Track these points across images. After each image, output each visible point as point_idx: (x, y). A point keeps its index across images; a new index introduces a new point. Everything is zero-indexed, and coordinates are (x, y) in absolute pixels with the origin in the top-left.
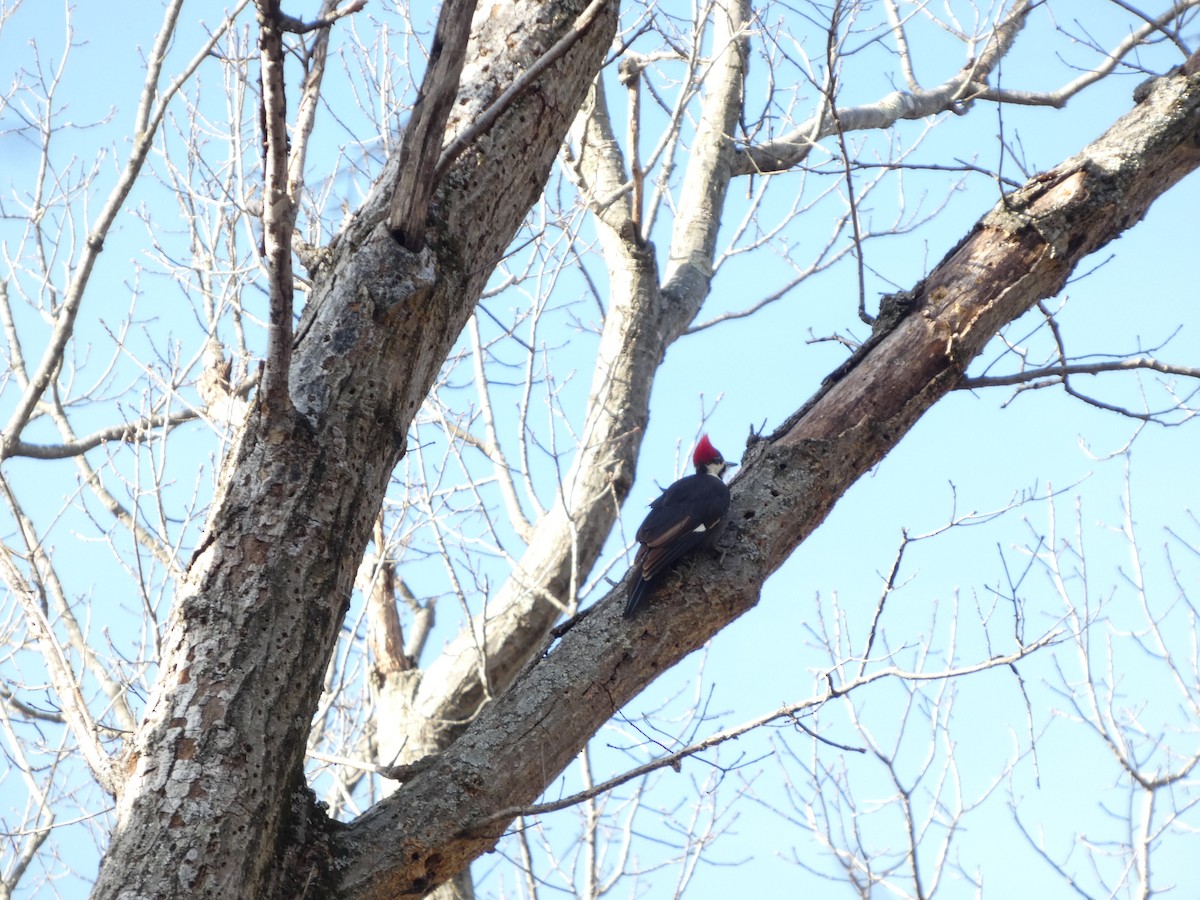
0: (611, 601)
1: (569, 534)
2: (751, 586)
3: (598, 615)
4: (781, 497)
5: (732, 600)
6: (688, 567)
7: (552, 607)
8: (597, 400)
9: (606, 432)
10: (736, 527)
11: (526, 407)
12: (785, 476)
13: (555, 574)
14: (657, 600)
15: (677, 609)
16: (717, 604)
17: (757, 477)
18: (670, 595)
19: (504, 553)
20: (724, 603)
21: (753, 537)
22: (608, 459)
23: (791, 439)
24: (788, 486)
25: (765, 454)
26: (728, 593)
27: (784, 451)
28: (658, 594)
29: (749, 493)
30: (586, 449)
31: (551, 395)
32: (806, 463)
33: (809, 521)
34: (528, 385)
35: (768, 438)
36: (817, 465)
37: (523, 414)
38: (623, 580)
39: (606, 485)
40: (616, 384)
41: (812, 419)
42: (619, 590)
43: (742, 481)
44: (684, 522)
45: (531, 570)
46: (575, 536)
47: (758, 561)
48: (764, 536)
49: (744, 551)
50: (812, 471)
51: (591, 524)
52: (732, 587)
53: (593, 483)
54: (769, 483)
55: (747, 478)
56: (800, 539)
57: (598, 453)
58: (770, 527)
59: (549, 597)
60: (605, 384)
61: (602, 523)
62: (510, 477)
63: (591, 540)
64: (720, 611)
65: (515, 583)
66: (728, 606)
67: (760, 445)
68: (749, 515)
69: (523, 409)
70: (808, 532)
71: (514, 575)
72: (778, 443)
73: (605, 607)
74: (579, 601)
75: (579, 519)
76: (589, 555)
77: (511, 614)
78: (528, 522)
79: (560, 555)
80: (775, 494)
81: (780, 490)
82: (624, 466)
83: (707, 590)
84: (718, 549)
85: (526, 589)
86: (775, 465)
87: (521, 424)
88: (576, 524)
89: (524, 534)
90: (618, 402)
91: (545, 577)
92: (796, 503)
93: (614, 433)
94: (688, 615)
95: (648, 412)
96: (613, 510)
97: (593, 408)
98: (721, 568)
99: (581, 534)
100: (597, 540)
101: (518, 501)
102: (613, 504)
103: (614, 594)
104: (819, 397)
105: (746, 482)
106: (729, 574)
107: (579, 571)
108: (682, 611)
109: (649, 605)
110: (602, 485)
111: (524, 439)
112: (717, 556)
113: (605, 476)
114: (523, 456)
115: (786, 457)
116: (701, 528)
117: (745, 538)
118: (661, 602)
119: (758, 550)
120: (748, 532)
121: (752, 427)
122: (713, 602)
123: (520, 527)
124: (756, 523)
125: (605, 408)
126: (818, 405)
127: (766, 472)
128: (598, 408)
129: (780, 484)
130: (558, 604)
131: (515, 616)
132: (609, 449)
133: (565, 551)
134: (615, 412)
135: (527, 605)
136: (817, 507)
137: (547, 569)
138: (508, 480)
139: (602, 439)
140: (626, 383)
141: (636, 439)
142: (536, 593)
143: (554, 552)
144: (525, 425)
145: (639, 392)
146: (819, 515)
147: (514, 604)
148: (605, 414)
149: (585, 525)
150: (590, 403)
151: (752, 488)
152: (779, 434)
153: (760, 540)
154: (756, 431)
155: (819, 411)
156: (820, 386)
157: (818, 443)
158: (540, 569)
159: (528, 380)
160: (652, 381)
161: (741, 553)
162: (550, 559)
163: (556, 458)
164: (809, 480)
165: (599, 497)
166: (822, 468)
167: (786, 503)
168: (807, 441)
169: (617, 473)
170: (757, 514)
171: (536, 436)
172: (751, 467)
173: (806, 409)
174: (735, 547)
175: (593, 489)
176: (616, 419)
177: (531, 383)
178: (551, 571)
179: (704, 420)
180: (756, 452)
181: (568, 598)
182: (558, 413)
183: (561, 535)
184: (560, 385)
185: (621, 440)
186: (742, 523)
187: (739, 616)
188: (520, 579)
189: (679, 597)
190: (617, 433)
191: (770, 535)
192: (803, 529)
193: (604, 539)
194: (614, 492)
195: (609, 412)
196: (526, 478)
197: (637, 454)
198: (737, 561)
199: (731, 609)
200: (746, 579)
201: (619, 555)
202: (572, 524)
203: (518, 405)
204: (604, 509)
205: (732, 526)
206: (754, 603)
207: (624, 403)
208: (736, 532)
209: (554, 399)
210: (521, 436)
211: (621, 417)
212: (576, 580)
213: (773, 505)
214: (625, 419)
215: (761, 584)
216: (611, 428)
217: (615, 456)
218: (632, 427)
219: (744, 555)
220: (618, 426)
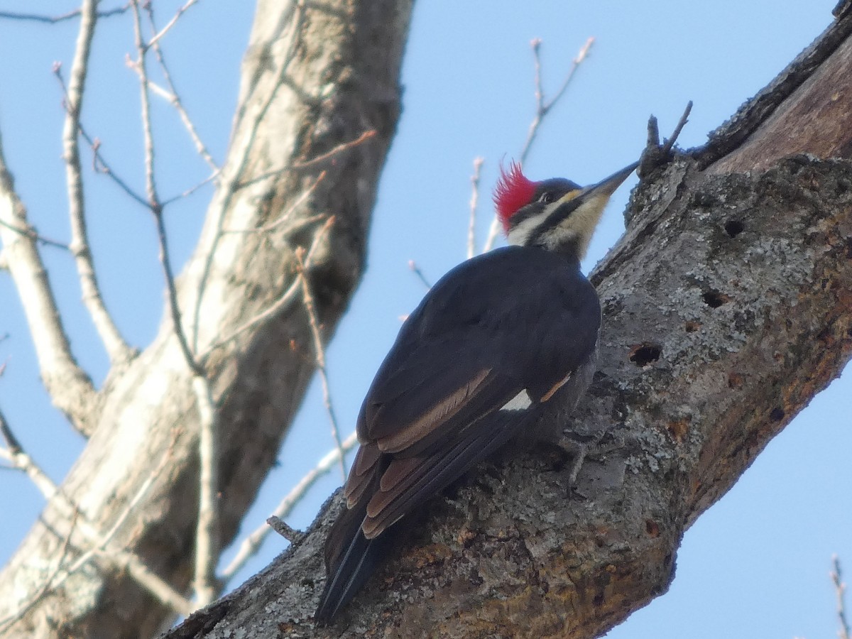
0: (286, 579)
1: (194, 411)
2: (651, 540)
3: (253, 615)
4: (728, 308)
5: (601, 578)
6: (488, 491)
7: (149, 600)
8: (265, 59)
9: (289, 142)
10: (612, 385)
11: (82, 77)
12: (739, 252)
13: (156, 515)
14: (407, 577)
15: (457, 601)
16: (562, 588)
17: (665, 255)
18: (439, 563)
19: (23, 460)
20: (580, 586)
21: (656, 411)
22: (294, 214)
23: (755, 157)
24: (747, 281)
25: (688, 196)
26: (591, 558)
27: (736, 186)
28: (408, 560)
29: (646, 296)
30: (236, 186)
31: (145, 48)
32: (795, 219)
33: (800, 372)
34: (85, 20)
35: (695, 155)
36: (823, 226)
37: (72, 96)
38: (317, 525)
39: (290, 279)
40: (317, 18)
41: (809, 105)
42: (307, 551)
43: (628, 267)
44: (474, 386)
45: (92, 501)
46: (207, 415)
47: (670, 477)
48: (686, 409)
49: (633, 448)
50: (809, 241)
51: (252, 383)
52: (600, 544)
53: (254, 275)
54: (698, 270)
55: (640, 258)
56: (779, 418)
57: (269, 198)
58: (700, 388)
59: (140, 572)
60: (287, 18)
61: (278, 381)
62: (37, 258)
63: (250, 425)
64: (569, 605)
66: (591, 592)
67: (675, 172)
68: (646, 354)
69: (73, 82)
70: (801, 400)
71: (50, 516)
72: (722, 168)
73: (271, 594)
74: (215, 582)
75: (219, 369)
76: (245, 464)
77: (41, 617)
78: (86, 378)
79: (169, 462)
80: (713, 299)
81: (727, 290)
82: (336, 232)
83: (536, 551)
84: (565, 443)
85: (77, 553)
86: (713, 223)
87: (69, 123)
88: (212, 383)
89: (77, 409)
90: (322, 64)
91: (130, 521)
92: (769, 325)
93: (308, 146)
94: (487, 615)
95: (399, 90)
96: (307, 348)
97: (256, 78)
98: (572, 494)
99: (224, 411)
100: (266, 423)
101: (58, 322)
102: (306, 335)
103: (294, 562)
105: (638, 269)
106: (594, 509)
107: (220, 506)
108: (471, 606)
109: (386, 589)
110: (280, 281)
111: (75, 161)
112: (562, 461)
113: (285, 259)
114: (73, 206)
115: (742, 205)
116: (521, 402)
117: (636, 416)
118: (417, 583)
119: (670, 446)
120: (644, 400)
121: (653, 126)
122: (552, 584)
123: (66, 395)
124: (664, 374)
125: (285, 80)
126: (826, 68)
127: (691, 243)
128: (269, 81)
129: (726, 275)
130: (163, 591)
131: (52, 624)
132: (296, 189)
133: (182, 453)
134: (313, 90)
135: (84, 595)
137: (135, 500)
139: (279, 163)
140: (341, 14)
141: (367, 162)
142: (105, 565)
143: (153, 457)
144: (77, 126)
145: (376, 38)
146: (829, 356)
147: (48, 593)
148: (287, 97)
149: (237, 387)
150: (248, 68)
151: (653, 284)
152: (722, 145)
153: (674, 420)
154: (665, 134)
155: (829, 85)
156: (831, 19)
157: (824, 167)
158: (116, 500)
159: (85, 7)
161: (626, 454)
162: (144, 474)
163: (158, 210)
164: (803, 263)
165: (270, 311)
166: (835, 231)
167: (744, 322)
168: (796, 163)
169: (319, 247)
170: (668, 353)
171: (106, 154)
172: (650, 229)
173: (795, 77)
174: (608, 438)
175: (256, 292)
176: (315, 108)
177: (95, 15)
178: (146, 507)
179: (543, 112)
180: (666, 190)
181: (190, 576)
182: (163, 94)
185: (326, 165)
186: (626, 375)
187: (620, 619)
188: (63, 528)
189: (463, 570)
190: (320, 146)
191: (701, 406)
192: (787, 391)
193: (283, 422)
194: (307, 298)
195: (299, 91)
196: (82, 264)
197: (371, 199)
198: (615, 475)
199: (599, 600)
200: (637, 522)
201: (322, 464)
202: (199, 385)
203: (58, 72)
204: (284, 344)
205: (602, 386)
206: (660, 587)
207: (336, 66)
208: (610, 401)
209: (153, 56)
210: (67, 153)
211: (329, 103)
212: (212, 530)
213: (710, 329)
215: (678, 538)
216: (302, 133)
217: (314, 207)
218: (357, 130)
219: (632, 461)
220: (321, 127)
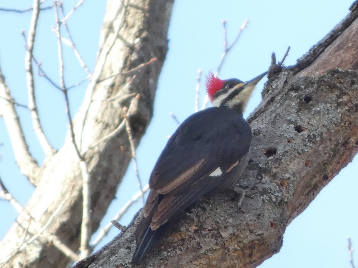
0: (119, 246)
1: (80, 176)
2: (272, 230)
3: (105, 262)
4: (305, 133)
5: (252, 246)
6: (204, 209)
7: (62, 255)
8: (111, 28)
10: (256, 165)
11: (34, 35)
12: (310, 110)
13: (65, 219)
14: (170, 246)
15: (191, 256)
16: (235, 250)
17: (279, 111)
18: (183, 240)
19: (8, 196)
20: (243, 249)
21: (275, 176)
22: (123, 93)
23: (317, 70)
24: (314, 121)
25: (288, 86)
26: (247, 238)
27: (309, 82)
28: (170, 239)
29: (271, 128)
30: (98, 82)
31: (60, 23)
32: (333, 95)
33: (336, 160)
34: (35, 11)
35: (291, 69)
36: (345, 98)
37: (30, 44)
38: (132, 224)
39: (121, 120)
40: (132, 11)
41: (339, 48)
42: (128, 235)
43: (263, 116)
44: (198, 166)
45: (38, 214)
46: (86, 178)
47: (281, 203)
48: (287, 175)
49: (265, 192)
50: (339, 105)
51: (105, 164)
52: (251, 232)
53: (106, 119)
54: (292, 117)
55: (268, 112)
56: (326, 179)
57: (112, 86)
58: (293, 167)
59: (58, 243)
60: (120, 11)
61: (116, 163)
62: (15, 111)
63: (104, 181)
64: (238, 257)
65: (21, 230)
66: (247, 252)
67: (283, 76)
68: (271, 152)
69: (30, 38)
70: (336, 172)
71: (20, 220)
72: (303, 74)
73: (113, 253)
74: (89, 248)
75: (91, 158)
76: (102, 198)
78: (35, 162)
79: (69, 198)
80: (299, 129)
81: (304, 125)
82: (140, 101)
83: (224, 235)
84: (236, 189)
85: (31, 235)
86: (299, 97)
87: (28, 55)
88: (88, 164)
89: (31, 175)
90: (134, 30)
91: (53, 222)
92: (322, 140)
93: (129, 65)
94: (203, 261)
95: (167, 41)
96: (128, 149)
97: (107, 36)
98: (239, 211)
99: (93, 176)
100: (111, 181)
101: (24, 138)
102: (128, 144)
103: (123, 239)
104: (347, 23)
105: (267, 117)
106: (249, 217)
107: (92, 215)
108: (197, 258)
109: (161, 250)
110: (117, 121)
111: (31, 71)
112: (235, 197)
113: (119, 111)
114: (30, 90)
115: (311, 90)
116: (217, 172)
117: (266, 178)
118: (174, 248)
119: (281, 191)
120: (270, 171)
121: (274, 57)
122: (231, 249)
123: (27, 168)
124: (278, 161)
125: (119, 37)
126: (346, 33)
127: (289, 106)
128: (112, 36)
129: (304, 119)
130: (67, 251)
132: (124, 82)
133: (75, 193)
134: (131, 41)
135: (34, 253)
136: (345, 144)
137: (55, 213)
138: (12, 116)
139: (117, 71)
140: (143, 10)
141: (153, 71)
142: (43, 240)
143: (63, 195)
144: (32, 56)
145: (157, 19)
146: (347, 153)
147: (19, 252)
148: (120, 44)
149: (99, 165)
150: (104, 32)
151: (274, 123)
152: (302, 65)
153: (282, 180)
154: (278, 60)
155: (347, 39)
156: (349, 12)
157: (346, 74)
158: (48, 213)
159: (35, 6)
160: (171, 7)
161: (262, 194)
162: (60, 201)
163: (65, 91)
164: (336, 114)
165: (113, 134)
166: (350, 101)
167: (311, 139)
168: (334, 72)
169: (133, 107)
170: (280, 152)
171: (43, 68)
172: (272, 100)
173: (333, 37)
174: (255, 187)
175: (107, 126)
176: (132, 49)
177: (39, 10)
178: (60, 216)
179: (227, 50)
180: (279, 84)
181: (79, 245)
182: (67, 42)
183: (71, 175)
184: (69, 13)
185: (137, 72)
186: (262, 161)
187: (259, 263)
188: (25, 225)
189: (193, 243)
190: (133, 64)
191: (294, 174)
192: (329, 168)
193: (118, 180)
194: (128, 129)
195: (125, 41)
196: (33, 114)
197: (155, 87)
198: (257, 203)
199: (251, 255)
200: (267, 222)
201: (134, 198)
202: (83, 164)
203: (23, 34)
204: (118, 148)
205: (252, 165)
206: (276, 250)
207: (140, 31)
208: (256, 172)
209: (63, 27)
210: (28, 68)
211: (137, 47)
212: (88, 225)
213: (298, 142)
214: (142, 48)
216: (126, 59)
217: (131, 90)
218: (149, 58)
219: (265, 197)
220: (134, 57)
